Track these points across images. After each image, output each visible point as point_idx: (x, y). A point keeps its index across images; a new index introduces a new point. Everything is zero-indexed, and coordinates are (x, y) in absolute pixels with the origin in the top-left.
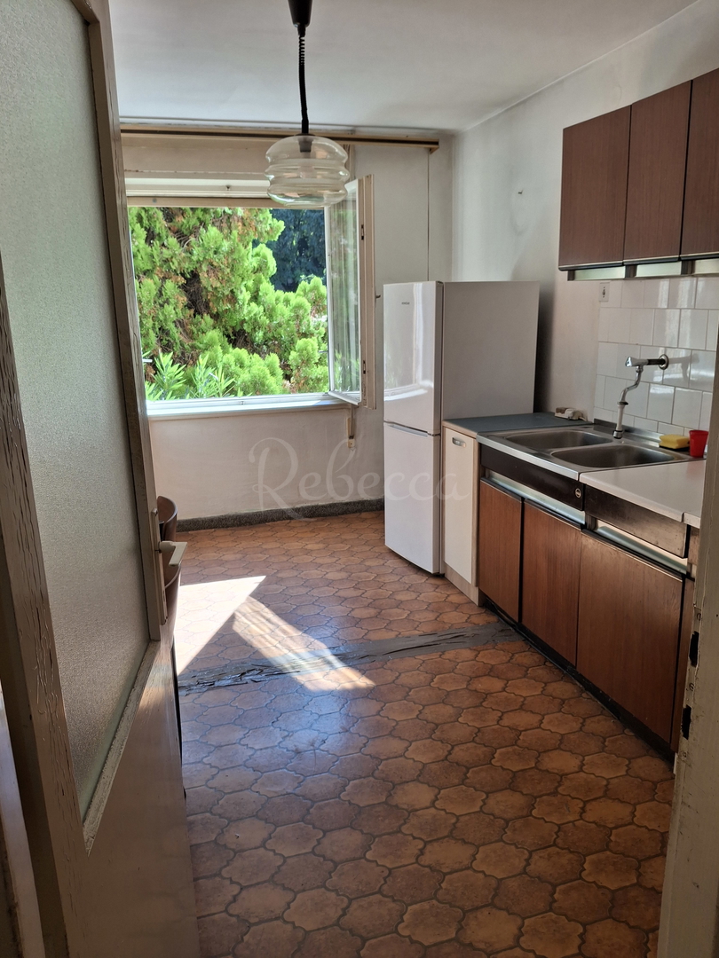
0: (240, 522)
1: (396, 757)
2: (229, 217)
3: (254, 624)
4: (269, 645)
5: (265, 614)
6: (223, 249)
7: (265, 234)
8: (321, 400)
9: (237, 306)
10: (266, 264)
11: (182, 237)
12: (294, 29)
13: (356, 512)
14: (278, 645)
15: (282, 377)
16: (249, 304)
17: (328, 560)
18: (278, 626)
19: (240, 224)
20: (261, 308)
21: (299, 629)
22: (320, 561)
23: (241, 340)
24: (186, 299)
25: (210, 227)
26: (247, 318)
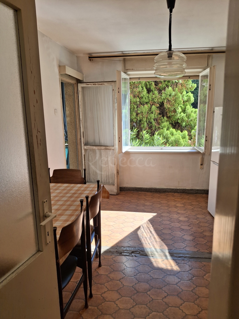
0: (156, 191)
1: (175, 307)
2: (177, 83)
3: (145, 232)
4: (147, 243)
5: (151, 229)
6: (173, 94)
7: (189, 89)
8: (191, 149)
9: (176, 114)
10: (190, 99)
11: (160, 91)
12: (168, 10)
13: (201, 193)
14: (150, 244)
15: (188, 139)
16: (180, 113)
17: (183, 212)
18: (153, 235)
19: (180, 85)
20: (185, 115)
21: (160, 239)
22: (179, 211)
23: (177, 125)
24: (159, 111)
25: (169, 87)
26: (180, 118)
